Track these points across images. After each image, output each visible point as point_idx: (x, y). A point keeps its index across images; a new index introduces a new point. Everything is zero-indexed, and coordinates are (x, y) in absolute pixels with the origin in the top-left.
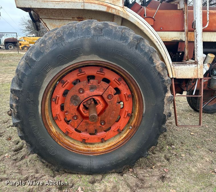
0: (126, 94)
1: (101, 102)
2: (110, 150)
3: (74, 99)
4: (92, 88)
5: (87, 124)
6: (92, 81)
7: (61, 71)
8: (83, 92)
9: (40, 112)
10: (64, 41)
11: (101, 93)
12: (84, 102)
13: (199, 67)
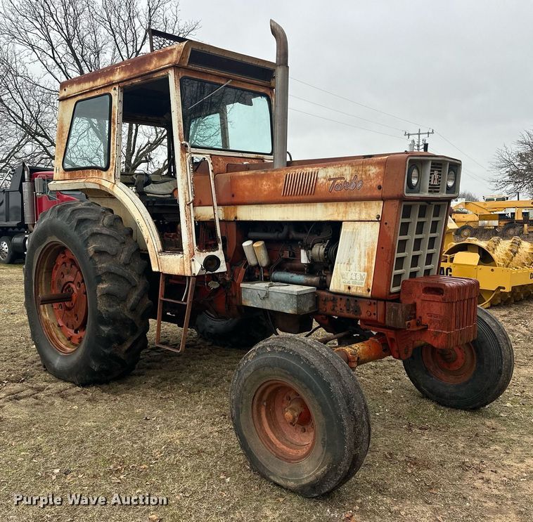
4: (68, 273)
8: (63, 277)
13: (185, 259)
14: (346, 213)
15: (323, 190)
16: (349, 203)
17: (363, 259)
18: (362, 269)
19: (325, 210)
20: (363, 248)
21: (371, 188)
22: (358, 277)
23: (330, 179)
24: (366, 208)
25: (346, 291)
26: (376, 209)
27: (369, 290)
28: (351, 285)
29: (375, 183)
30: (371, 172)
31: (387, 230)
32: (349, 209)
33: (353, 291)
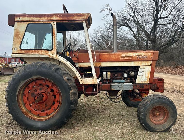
0: (56, 92)
1: (45, 95)
3: (33, 95)
4: (40, 89)
5: (39, 106)
6: (40, 86)
7: (26, 82)
8: (37, 91)
9: (17, 100)
10: (26, 70)
11: (44, 91)
12: (37, 96)
13: (94, 79)
14: (141, 64)
15: (135, 58)
16: (142, 61)
17: (146, 75)
18: (146, 77)
19: (134, 63)
20: (146, 72)
21: (150, 58)
22: (145, 79)
23: (137, 56)
24: (147, 62)
25: (141, 83)
26: (150, 63)
27: (148, 82)
28: (143, 81)
29: (151, 57)
30: (149, 54)
31: (153, 68)
32: (142, 63)
33: (143, 82)
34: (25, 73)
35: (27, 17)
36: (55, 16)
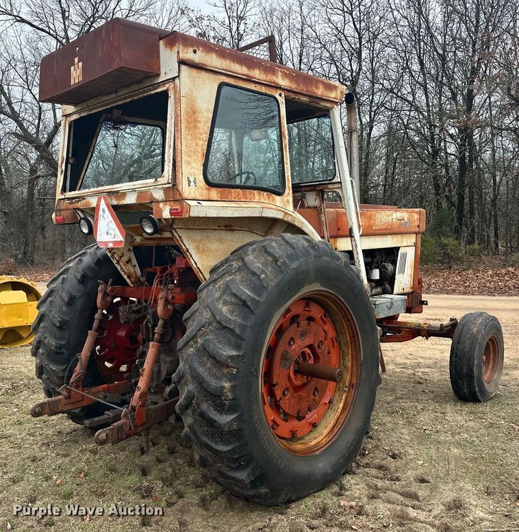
2: (334, 436)
3: (285, 359)
4: (302, 334)
8: (294, 343)
10: (288, 266)
11: (311, 341)
14: (402, 241)
15: (395, 226)
17: (409, 269)
18: (409, 275)
22: (407, 281)
23: (398, 220)
24: (410, 238)
25: (402, 291)
26: (413, 239)
27: (411, 288)
28: (404, 287)
29: (416, 224)
30: (415, 217)
31: (417, 252)
33: (405, 291)
34: (288, 276)
35: (214, 55)
36: (280, 73)
